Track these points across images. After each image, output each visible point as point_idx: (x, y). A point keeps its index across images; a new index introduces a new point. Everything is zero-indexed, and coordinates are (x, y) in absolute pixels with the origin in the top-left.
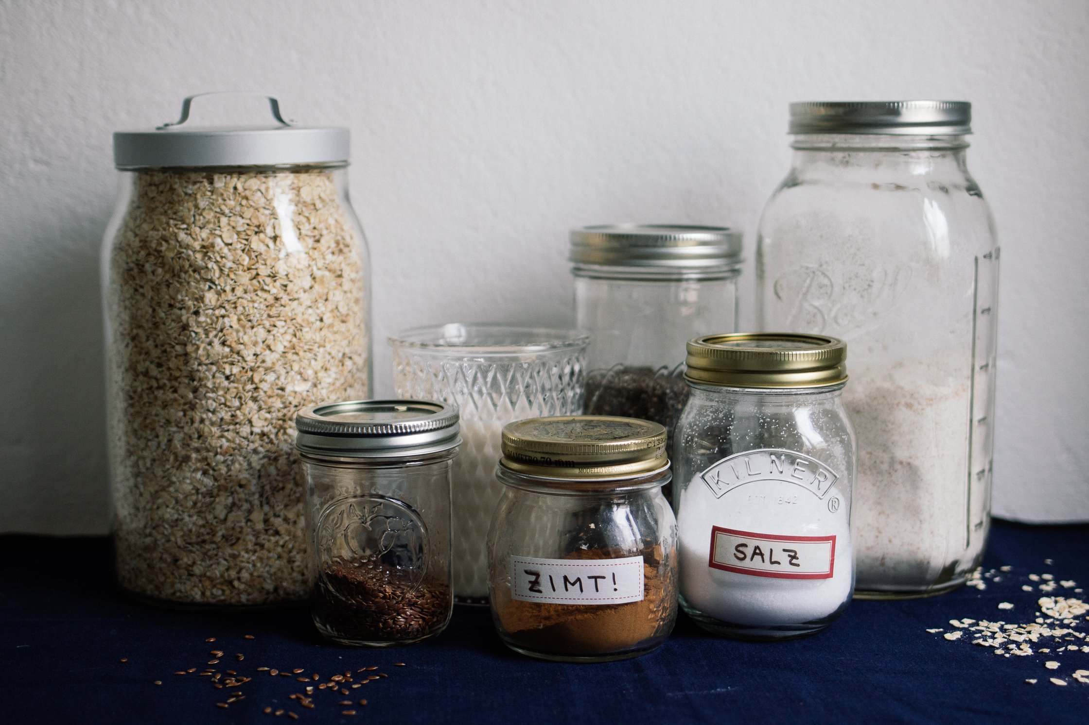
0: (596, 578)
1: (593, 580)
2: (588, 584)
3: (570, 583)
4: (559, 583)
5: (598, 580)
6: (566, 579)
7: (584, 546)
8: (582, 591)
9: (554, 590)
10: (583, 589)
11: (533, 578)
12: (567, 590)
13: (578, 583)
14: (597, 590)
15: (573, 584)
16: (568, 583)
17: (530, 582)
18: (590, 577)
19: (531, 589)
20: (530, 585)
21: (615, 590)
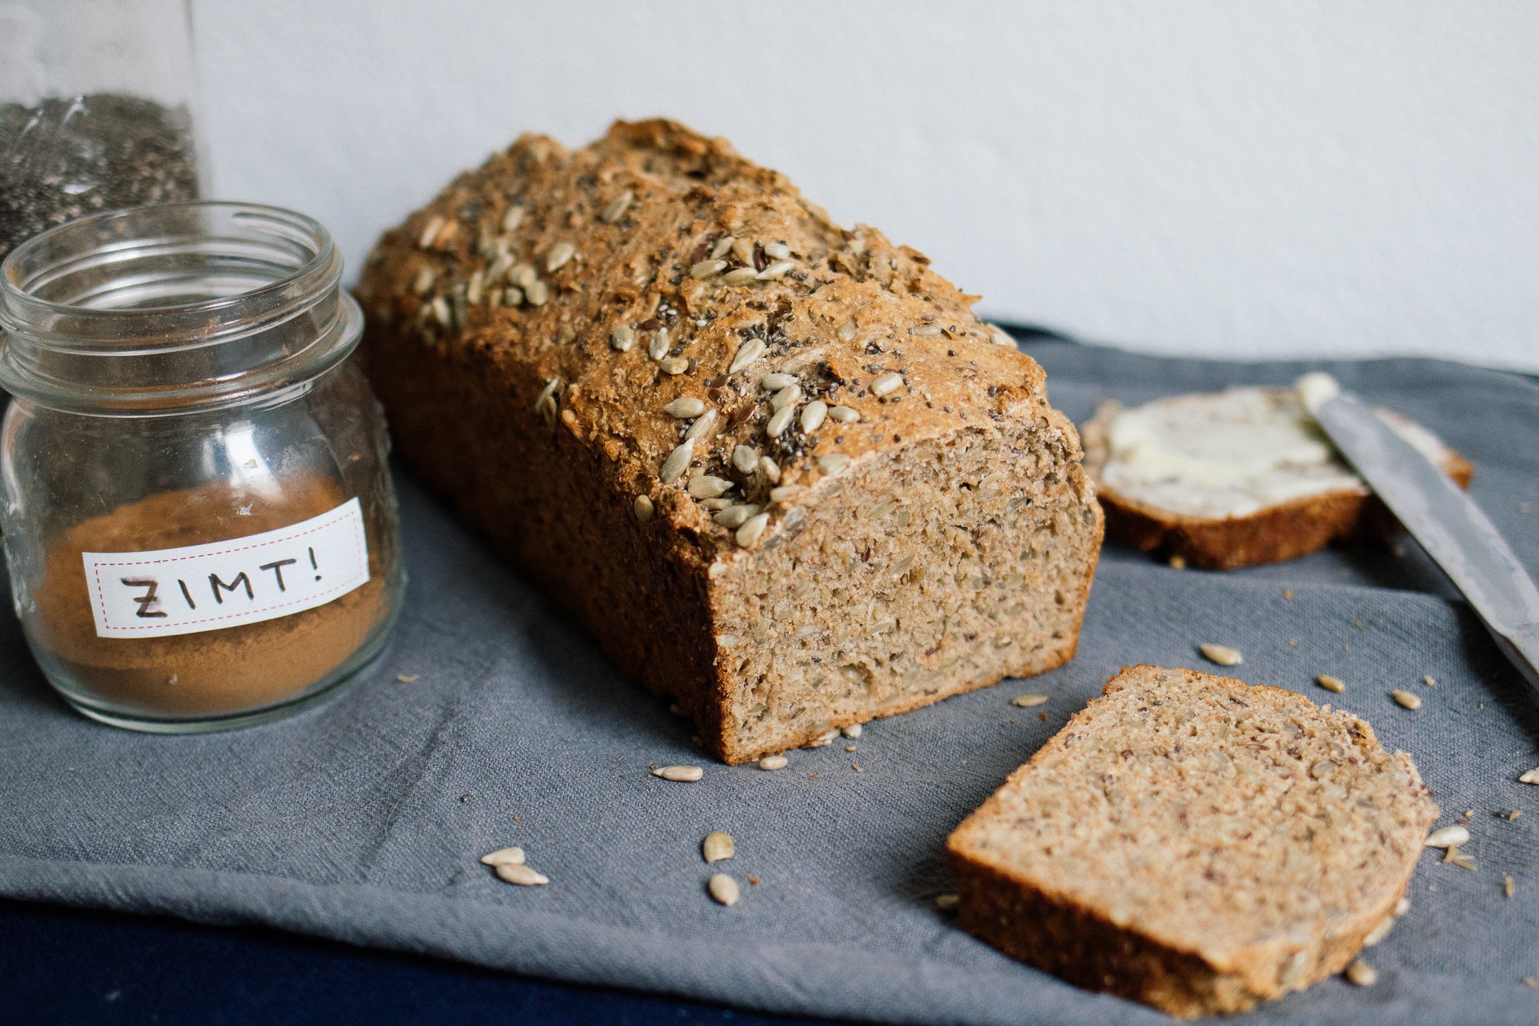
0: (276, 566)
1: (273, 570)
2: (263, 581)
3: (224, 585)
4: (201, 591)
5: (282, 568)
6: (215, 580)
7: (243, 508)
8: (251, 595)
9: (193, 606)
10: (254, 593)
11: (143, 591)
12: (219, 600)
13: (242, 583)
14: (282, 587)
15: (231, 588)
16: (220, 588)
17: (137, 600)
18: (264, 568)
19: (141, 613)
20: (138, 606)
21: (318, 578)
